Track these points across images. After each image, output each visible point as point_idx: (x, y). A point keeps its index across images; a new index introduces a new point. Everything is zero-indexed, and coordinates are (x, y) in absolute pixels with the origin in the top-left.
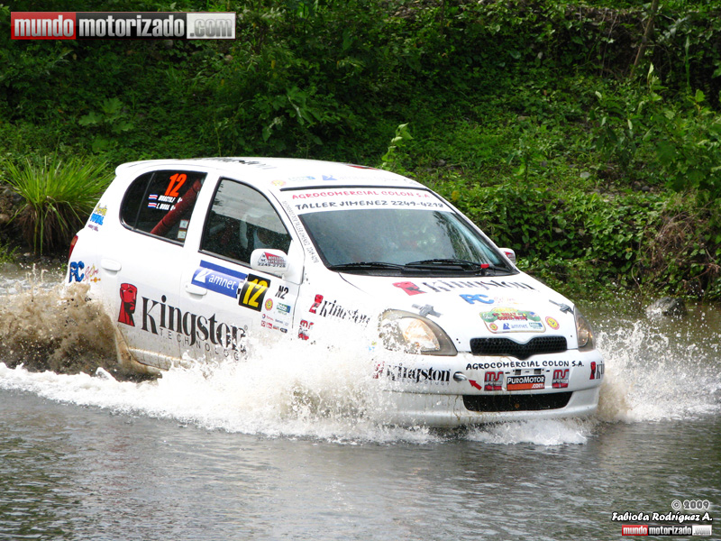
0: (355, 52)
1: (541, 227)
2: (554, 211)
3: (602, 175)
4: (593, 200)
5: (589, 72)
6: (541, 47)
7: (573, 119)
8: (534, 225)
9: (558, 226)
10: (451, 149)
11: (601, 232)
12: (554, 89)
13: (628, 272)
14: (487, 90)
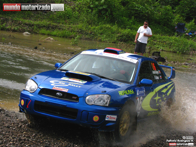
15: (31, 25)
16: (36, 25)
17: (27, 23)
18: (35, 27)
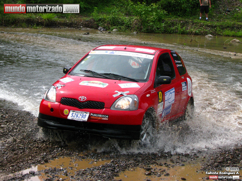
3: (126, 14)
4: (125, 18)
7: (122, 6)
9: (120, 21)
10: (104, 11)
11: (126, 22)
12: (119, 2)
13: (130, 28)
14: (109, 2)
15: (213, 26)
16: (219, 26)
17: (209, 24)
18: (218, 29)
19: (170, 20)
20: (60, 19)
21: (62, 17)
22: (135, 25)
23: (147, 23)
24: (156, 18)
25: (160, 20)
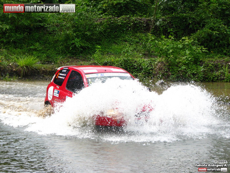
0: (89, 30)
1: (131, 66)
2: (134, 63)
3: (144, 54)
4: (143, 60)
5: (141, 32)
6: (130, 27)
7: (137, 42)
8: (130, 66)
9: (135, 66)
10: (111, 50)
11: (145, 67)
12: (133, 36)
13: (151, 75)
14: (118, 37)
19: (212, 61)
20: (45, 66)
21: (48, 62)
22: (159, 70)
23: (177, 66)
24: (190, 59)
25: (197, 61)
